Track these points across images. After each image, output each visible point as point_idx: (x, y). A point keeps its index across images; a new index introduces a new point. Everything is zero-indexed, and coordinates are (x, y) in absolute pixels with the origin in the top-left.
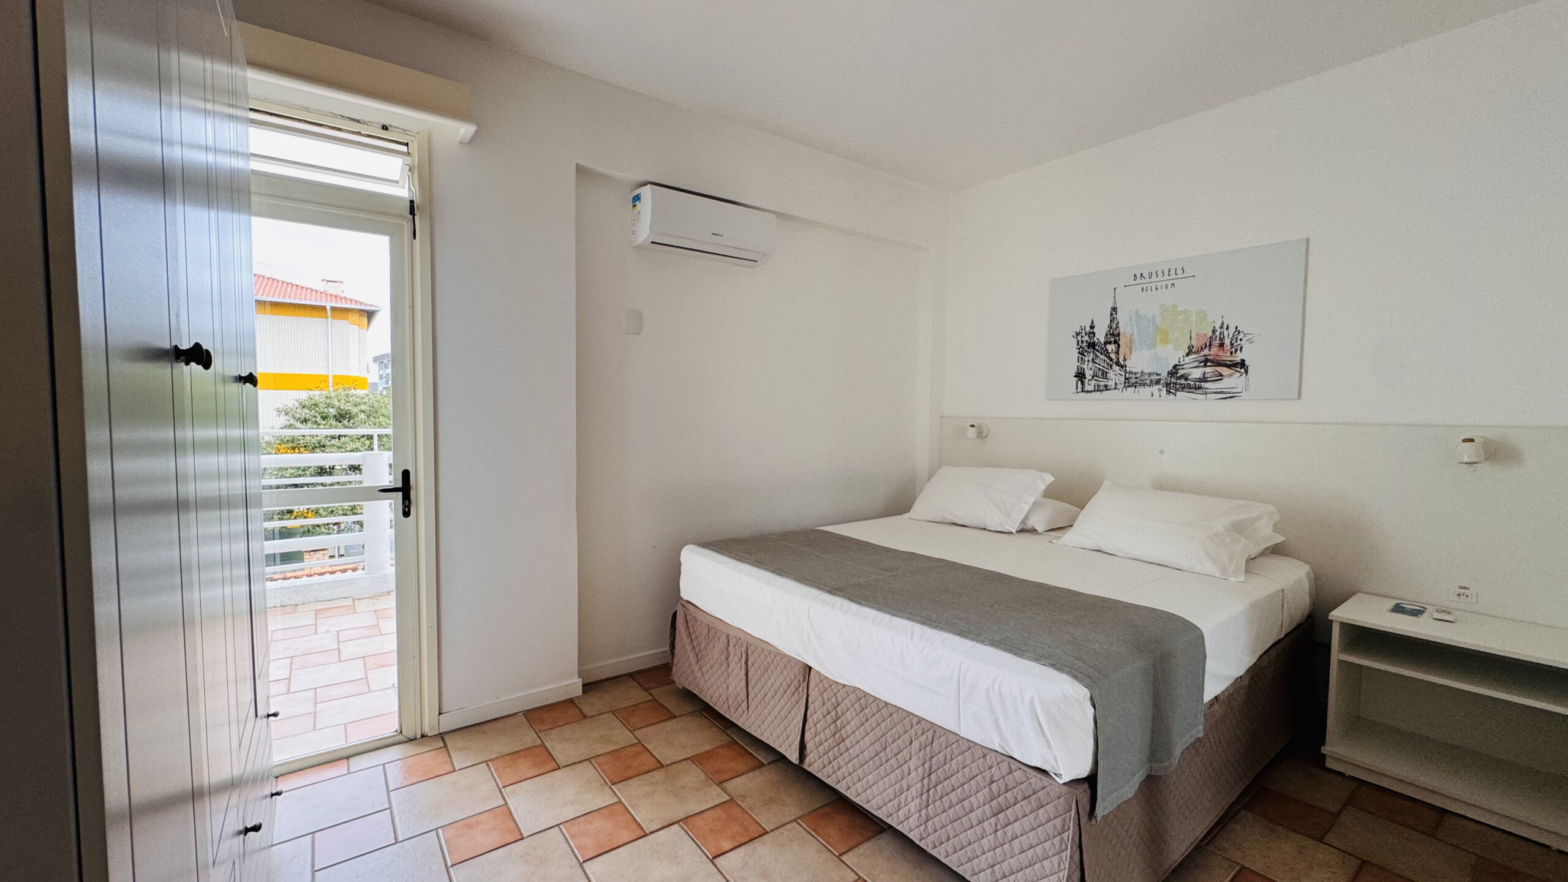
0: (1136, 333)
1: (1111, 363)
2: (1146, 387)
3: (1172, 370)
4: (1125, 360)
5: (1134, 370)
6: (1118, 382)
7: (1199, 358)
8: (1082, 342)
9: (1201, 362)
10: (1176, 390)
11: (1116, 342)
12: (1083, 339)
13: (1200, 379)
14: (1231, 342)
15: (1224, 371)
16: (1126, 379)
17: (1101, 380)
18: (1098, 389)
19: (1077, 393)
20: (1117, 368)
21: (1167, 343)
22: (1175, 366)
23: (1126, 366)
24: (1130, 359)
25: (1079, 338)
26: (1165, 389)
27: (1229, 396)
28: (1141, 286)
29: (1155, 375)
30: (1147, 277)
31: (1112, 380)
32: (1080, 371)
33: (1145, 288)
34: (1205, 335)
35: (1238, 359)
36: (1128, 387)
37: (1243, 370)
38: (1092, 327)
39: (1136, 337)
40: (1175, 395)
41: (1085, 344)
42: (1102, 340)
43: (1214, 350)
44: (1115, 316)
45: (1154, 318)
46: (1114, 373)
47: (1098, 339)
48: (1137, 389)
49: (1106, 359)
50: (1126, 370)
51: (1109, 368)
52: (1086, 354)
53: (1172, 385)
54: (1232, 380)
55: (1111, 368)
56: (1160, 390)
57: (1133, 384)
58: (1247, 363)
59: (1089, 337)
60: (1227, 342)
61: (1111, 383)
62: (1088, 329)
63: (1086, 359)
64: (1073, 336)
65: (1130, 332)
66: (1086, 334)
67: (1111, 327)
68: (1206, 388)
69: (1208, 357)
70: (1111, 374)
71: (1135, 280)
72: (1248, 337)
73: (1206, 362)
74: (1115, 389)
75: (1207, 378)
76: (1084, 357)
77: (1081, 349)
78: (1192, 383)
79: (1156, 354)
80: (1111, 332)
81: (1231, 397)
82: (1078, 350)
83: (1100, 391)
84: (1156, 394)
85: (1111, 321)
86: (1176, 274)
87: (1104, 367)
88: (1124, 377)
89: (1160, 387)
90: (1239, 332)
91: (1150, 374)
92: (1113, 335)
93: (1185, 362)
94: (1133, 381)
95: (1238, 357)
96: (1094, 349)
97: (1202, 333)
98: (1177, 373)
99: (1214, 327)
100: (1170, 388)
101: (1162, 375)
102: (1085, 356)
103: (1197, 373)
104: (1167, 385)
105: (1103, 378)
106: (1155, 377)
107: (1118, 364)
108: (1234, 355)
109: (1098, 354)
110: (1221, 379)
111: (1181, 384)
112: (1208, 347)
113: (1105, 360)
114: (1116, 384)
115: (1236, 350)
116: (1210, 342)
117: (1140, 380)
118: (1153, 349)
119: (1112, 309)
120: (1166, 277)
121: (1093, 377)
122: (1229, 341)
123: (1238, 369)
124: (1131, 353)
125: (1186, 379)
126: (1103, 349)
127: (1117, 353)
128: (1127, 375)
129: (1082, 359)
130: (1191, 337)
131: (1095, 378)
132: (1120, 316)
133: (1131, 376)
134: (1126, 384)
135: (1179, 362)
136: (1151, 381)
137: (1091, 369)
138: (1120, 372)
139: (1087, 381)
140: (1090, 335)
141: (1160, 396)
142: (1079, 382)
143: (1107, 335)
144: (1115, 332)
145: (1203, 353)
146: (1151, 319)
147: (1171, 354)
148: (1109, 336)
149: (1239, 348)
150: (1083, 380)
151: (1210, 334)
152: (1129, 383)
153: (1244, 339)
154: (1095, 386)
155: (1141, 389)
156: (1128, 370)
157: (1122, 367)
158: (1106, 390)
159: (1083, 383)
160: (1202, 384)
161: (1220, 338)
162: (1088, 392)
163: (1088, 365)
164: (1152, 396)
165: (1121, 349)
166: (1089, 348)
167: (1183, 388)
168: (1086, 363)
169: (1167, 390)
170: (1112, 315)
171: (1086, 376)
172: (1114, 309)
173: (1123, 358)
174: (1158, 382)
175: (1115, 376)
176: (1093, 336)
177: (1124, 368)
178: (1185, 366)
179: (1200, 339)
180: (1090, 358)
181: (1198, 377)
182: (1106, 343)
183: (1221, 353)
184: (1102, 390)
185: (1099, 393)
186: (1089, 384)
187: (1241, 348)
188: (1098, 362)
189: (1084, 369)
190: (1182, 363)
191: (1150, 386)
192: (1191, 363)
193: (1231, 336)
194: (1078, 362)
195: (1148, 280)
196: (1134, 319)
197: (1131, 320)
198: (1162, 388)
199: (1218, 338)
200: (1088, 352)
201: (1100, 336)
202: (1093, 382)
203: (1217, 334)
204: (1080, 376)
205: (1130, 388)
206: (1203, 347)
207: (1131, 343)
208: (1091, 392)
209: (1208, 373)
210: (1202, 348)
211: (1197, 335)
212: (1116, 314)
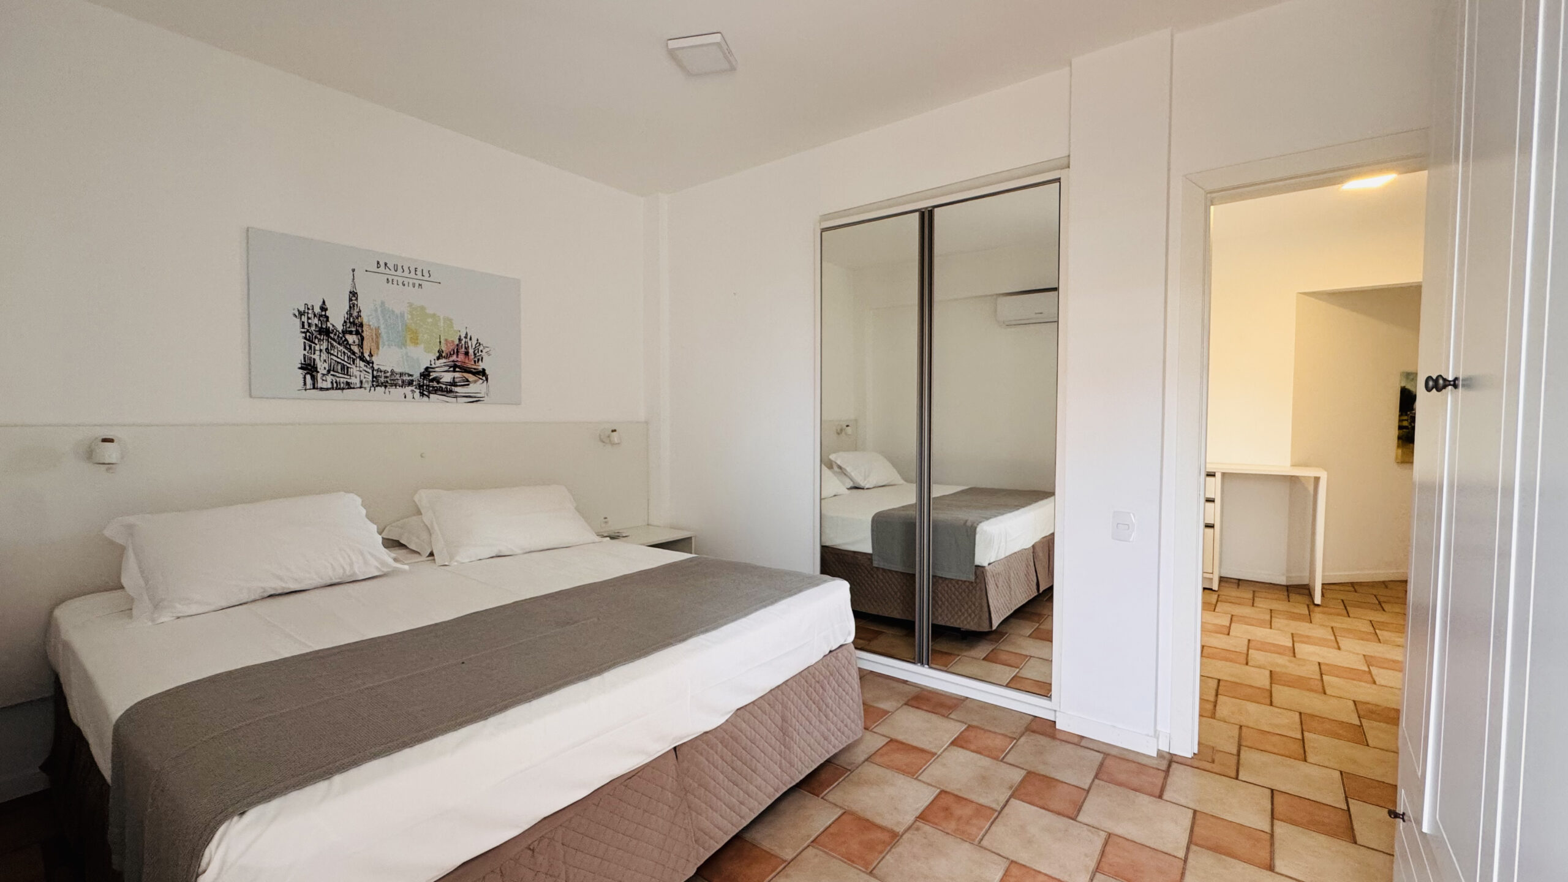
0: (382, 327)
1: (354, 357)
2: (398, 387)
3: (424, 372)
4: (371, 355)
5: (383, 368)
6: (364, 380)
7: (448, 364)
8: (310, 325)
9: (451, 367)
10: (430, 392)
11: (357, 333)
12: (310, 321)
13: (450, 383)
14: (474, 352)
15: (470, 377)
16: (373, 377)
17: (341, 375)
18: (336, 387)
19: (306, 390)
20: (362, 364)
21: (417, 343)
22: (427, 369)
23: (373, 363)
24: (377, 354)
25: (304, 319)
26: (418, 391)
27: (475, 399)
28: (386, 277)
29: (407, 375)
30: (392, 269)
31: (356, 377)
32: (308, 362)
33: (390, 280)
34: (453, 342)
35: (480, 368)
36: (377, 386)
37: (484, 378)
38: (324, 308)
39: (382, 330)
40: (429, 398)
41: (313, 328)
42: (340, 328)
43: (461, 357)
44: (356, 302)
45: (402, 315)
46: (358, 369)
47: (331, 324)
48: (387, 389)
49: (346, 351)
50: (373, 367)
51: (352, 363)
52: (316, 341)
53: (425, 387)
54: (476, 387)
55: (354, 363)
56: (413, 391)
57: (382, 383)
58: (487, 372)
59: (319, 320)
60: (471, 351)
61: (355, 381)
62: (317, 310)
63: (317, 347)
64: (295, 315)
65: (376, 325)
66: (315, 316)
67: (351, 315)
68: (456, 392)
69: (457, 363)
70: (354, 370)
71: (378, 268)
72: (487, 349)
73: (455, 367)
74: (361, 387)
75: (456, 382)
76: (313, 345)
77: (308, 334)
78: (444, 386)
79: (407, 353)
80: (351, 320)
81: (477, 401)
82: (304, 335)
83: (339, 389)
84: (409, 395)
85: (350, 307)
86: (423, 276)
87: (344, 360)
88: (371, 375)
89: (413, 388)
90: (480, 345)
91: (401, 374)
92: (353, 323)
93: (436, 366)
94: (382, 380)
95: (481, 366)
96: (328, 336)
97: (450, 339)
98: (429, 376)
99: (460, 336)
100: (423, 390)
101: (414, 377)
102: (316, 344)
103: (447, 377)
104: (420, 387)
105: (344, 374)
106: (406, 378)
107: (362, 358)
108: (477, 364)
109: (335, 344)
110: (468, 385)
111: (433, 387)
112: (455, 354)
113: (344, 352)
114: (361, 382)
115: (478, 360)
116: (457, 349)
117: (391, 380)
118: (403, 348)
119: (350, 292)
120: (412, 275)
121: (329, 371)
122: (473, 350)
123: (481, 377)
124: (378, 348)
125: (438, 382)
126: (341, 338)
127: (361, 346)
128: (375, 373)
129: (310, 347)
130: (440, 342)
131: (332, 373)
132: (362, 303)
133: (379, 374)
134: (374, 383)
135: (431, 365)
136: (403, 381)
137: (325, 361)
138: (365, 368)
139: (319, 376)
140: (321, 319)
141: (413, 398)
142: (308, 377)
143: (345, 322)
144: (356, 321)
145: (451, 359)
146: (399, 315)
147: (420, 358)
148: (348, 325)
149: (480, 358)
150: (315, 373)
151: (457, 342)
152: (377, 382)
153: (484, 351)
154: (332, 383)
155: (393, 390)
156: (376, 367)
157: (368, 363)
158: (348, 388)
159: (314, 378)
160: (453, 387)
161: (465, 347)
162: (322, 389)
163: (320, 356)
164: (405, 397)
165: (365, 343)
166: (320, 334)
167: (436, 391)
168: (318, 353)
169: (420, 392)
170: (350, 300)
171: (319, 370)
172: (353, 294)
173: (368, 353)
174: (410, 383)
175: (358, 372)
176: (325, 319)
177: (371, 365)
178: (437, 369)
179: (449, 345)
180: (324, 347)
181: (449, 381)
182: (344, 332)
183: (467, 361)
184: (343, 389)
185: (340, 391)
186: (323, 380)
187: (482, 358)
188: (336, 354)
189: (314, 360)
190: (433, 366)
191: (402, 387)
192: (441, 367)
193: (474, 347)
194: (305, 349)
195: (393, 272)
196: (379, 310)
197: (376, 311)
198: (415, 390)
199: (463, 346)
200: (320, 340)
201: (337, 320)
202: (329, 378)
203: (463, 342)
204: (309, 368)
205: (379, 388)
206: (452, 353)
207: (377, 337)
208: (327, 389)
209: (457, 378)
210: (450, 354)
211: (446, 340)
212: (357, 299)
